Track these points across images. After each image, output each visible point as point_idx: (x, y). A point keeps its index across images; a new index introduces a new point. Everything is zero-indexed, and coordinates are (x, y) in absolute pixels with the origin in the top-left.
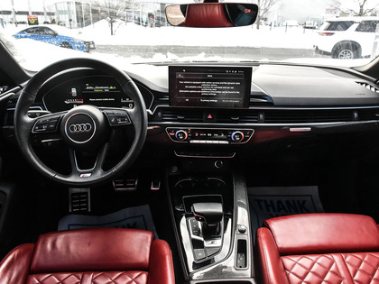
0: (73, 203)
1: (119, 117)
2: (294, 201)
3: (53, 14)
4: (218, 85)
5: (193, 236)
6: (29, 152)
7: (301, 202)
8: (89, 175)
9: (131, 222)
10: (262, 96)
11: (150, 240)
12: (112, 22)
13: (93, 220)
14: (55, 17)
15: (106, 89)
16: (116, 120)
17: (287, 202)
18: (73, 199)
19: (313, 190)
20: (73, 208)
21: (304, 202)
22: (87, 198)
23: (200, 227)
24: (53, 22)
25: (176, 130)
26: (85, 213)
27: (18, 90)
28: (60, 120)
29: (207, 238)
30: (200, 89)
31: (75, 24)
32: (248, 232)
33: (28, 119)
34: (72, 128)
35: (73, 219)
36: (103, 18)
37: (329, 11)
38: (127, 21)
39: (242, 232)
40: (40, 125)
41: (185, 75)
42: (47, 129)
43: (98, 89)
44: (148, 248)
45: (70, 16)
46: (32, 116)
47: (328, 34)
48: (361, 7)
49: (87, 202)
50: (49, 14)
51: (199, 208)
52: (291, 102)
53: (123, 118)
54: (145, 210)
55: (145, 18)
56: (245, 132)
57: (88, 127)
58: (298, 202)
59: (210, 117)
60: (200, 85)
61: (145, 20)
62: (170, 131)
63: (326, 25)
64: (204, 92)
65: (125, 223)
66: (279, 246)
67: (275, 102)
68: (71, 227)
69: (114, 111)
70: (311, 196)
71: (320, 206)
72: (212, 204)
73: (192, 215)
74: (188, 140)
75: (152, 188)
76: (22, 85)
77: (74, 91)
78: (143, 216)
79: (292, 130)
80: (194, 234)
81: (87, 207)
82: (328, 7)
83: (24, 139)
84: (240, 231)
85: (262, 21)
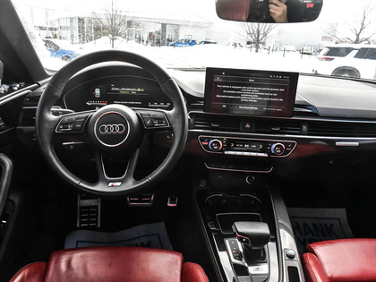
0: (82, 218)
1: (155, 119)
2: (321, 225)
3: (56, 29)
4: (260, 91)
5: (234, 260)
6: (51, 154)
7: (328, 225)
8: (119, 184)
9: (145, 240)
10: (305, 105)
11: (179, 263)
12: (113, 39)
13: (103, 236)
14: (57, 32)
15: (133, 91)
16: (152, 121)
17: (314, 225)
18: (82, 213)
19: (341, 213)
20: (81, 223)
21: (332, 225)
22: (97, 212)
23: (241, 250)
24: (55, 37)
25: (209, 140)
26: (94, 228)
27: (36, 88)
28: (87, 119)
29: (251, 264)
30: (239, 95)
31: (77, 40)
32: (297, 258)
33: (51, 117)
34: (103, 129)
35: (81, 235)
36: (105, 34)
37: (324, 38)
38: (128, 40)
39: (291, 257)
40: (65, 124)
41: (224, 79)
42: (73, 129)
43: (124, 90)
44: (178, 272)
45: (72, 32)
46: (56, 113)
47: (327, 59)
48: (358, 35)
49: (96, 217)
50: (51, 29)
51: (243, 227)
52: (337, 114)
53: (160, 120)
54: (160, 228)
55: (145, 37)
56: (286, 144)
57: (121, 128)
58: (325, 224)
59: (248, 126)
60: (240, 90)
61: (145, 39)
62: (202, 140)
63: (326, 50)
64: (243, 98)
65: (137, 241)
66: (329, 275)
67: (320, 113)
68: (80, 245)
69: (150, 113)
70: (339, 219)
71: (349, 230)
72: (257, 224)
73: (234, 236)
74: (222, 151)
75: (169, 205)
76: (40, 83)
77: (97, 91)
78: (158, 234)
79: (337, 143)
80: (235, 258)
81: (96, 222)
82: (325, 35)
83: (46, 139)
84: (287, 256)
85: (261, 45)
